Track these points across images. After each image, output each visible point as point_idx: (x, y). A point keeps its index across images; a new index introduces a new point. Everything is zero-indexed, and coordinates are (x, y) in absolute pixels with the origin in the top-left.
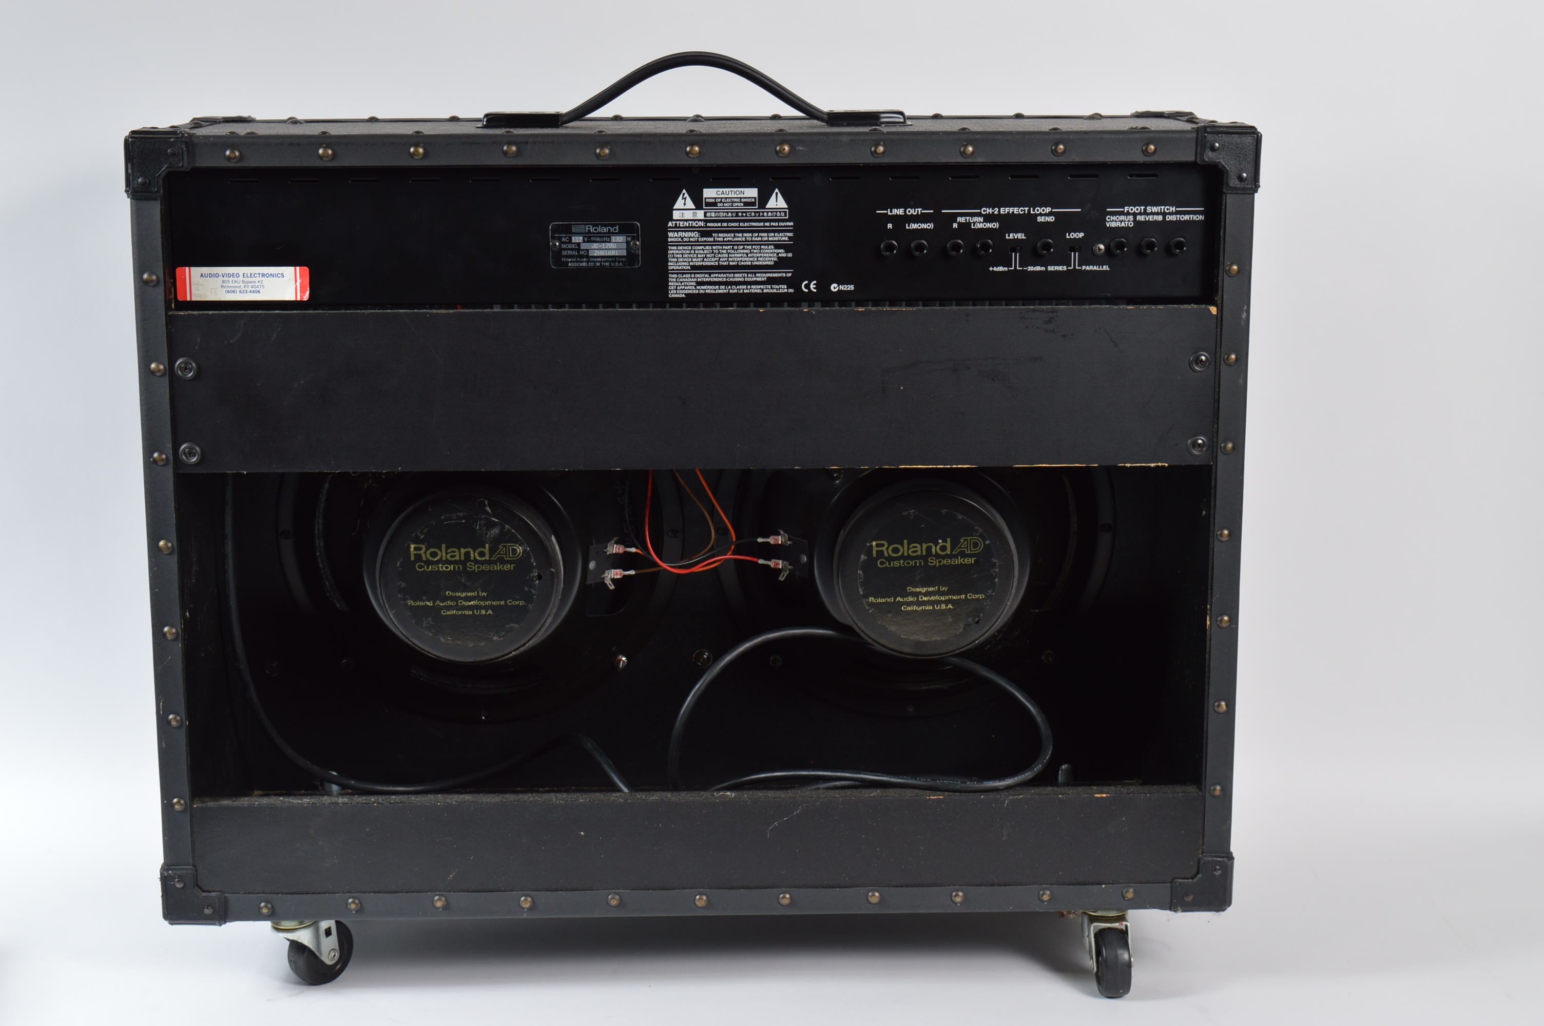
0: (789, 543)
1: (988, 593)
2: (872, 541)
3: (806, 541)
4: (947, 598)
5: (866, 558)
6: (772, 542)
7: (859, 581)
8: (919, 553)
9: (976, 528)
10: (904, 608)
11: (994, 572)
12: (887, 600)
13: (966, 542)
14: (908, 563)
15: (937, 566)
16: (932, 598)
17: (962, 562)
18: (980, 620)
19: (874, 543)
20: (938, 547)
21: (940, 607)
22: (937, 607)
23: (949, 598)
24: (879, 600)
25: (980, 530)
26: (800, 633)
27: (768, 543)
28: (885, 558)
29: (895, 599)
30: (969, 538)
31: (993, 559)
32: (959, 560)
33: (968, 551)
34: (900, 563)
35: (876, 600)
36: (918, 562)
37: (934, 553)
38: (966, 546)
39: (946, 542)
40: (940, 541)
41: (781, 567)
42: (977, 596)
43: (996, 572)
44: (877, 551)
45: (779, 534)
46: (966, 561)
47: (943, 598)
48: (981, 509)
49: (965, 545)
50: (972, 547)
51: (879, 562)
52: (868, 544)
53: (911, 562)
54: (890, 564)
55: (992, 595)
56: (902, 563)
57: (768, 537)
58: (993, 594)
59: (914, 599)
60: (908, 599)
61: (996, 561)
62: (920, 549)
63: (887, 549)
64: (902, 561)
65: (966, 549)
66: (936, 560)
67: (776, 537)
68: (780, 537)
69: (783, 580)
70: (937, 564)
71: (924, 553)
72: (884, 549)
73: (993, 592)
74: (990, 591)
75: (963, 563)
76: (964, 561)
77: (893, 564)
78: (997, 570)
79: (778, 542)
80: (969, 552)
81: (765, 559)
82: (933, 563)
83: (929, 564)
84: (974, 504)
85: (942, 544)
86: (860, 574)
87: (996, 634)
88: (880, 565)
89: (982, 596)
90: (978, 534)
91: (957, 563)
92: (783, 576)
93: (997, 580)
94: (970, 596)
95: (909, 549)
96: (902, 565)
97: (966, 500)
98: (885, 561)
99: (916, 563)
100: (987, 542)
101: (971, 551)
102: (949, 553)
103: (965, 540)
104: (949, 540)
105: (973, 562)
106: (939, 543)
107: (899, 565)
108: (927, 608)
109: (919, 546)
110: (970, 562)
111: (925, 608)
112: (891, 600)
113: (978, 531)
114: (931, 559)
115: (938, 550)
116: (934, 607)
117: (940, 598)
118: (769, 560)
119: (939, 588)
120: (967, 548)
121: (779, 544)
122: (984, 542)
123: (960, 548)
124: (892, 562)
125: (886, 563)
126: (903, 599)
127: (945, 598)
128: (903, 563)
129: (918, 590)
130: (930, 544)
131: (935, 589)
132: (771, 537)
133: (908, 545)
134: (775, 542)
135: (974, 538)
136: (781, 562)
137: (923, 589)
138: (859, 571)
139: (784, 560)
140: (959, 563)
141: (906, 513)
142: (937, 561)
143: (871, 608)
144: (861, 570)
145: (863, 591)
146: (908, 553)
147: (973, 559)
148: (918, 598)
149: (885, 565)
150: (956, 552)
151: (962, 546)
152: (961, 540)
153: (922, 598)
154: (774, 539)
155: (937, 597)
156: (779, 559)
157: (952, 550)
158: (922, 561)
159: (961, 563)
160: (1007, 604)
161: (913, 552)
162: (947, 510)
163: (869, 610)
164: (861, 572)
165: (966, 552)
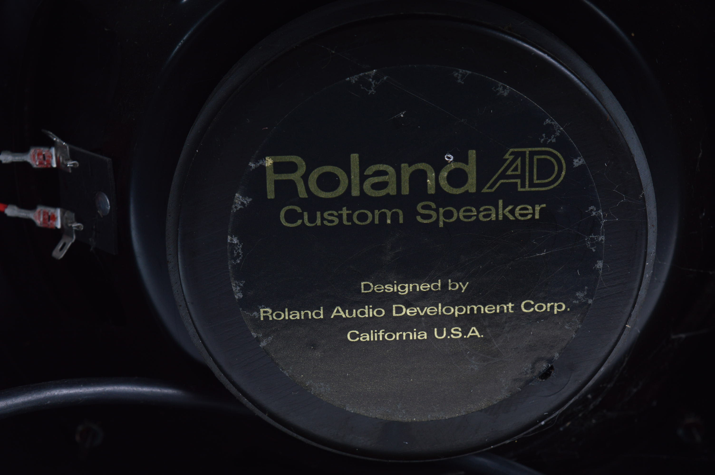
0: (70, 164)
1: (576, 298)
2: (263, 157)
3: (107, 159)
4: (466, 310)
5: (247, 201)
6: (36, 164)
7: (230, 263)
8: (392, 190)
9: (548, 121)
10: (354, 336)
11: (592, 245)
12: (306, 315)
13: (519, 161)
14: (362, 217)
15: (441, 224)
16: (428, 310)
17: (507, 214)
18: (552, 368)
19: (269, 162)
20: (444, 174)
21: (449, 333)
22: (440, 333)
23: (472, 309)
24: (285, 315)
25: (559, 129)
26: (86, 395)
27: (26, 164)
28: (301, 202)
29: (328, 311)
30: (527, 150)
31: (592, 208)
32: (500, 212)
33: (523, 186)
34: (340, 217)
35: (279, 316)
36: (389, 214)
37: (432, 191)
38: (519, 172)
39: (466, 162)
40: (449, 158)
41: (59, 226)
42: (546, 307)
43: (599, 244)
44: (277, 183)
45: (50, 144)
46: (517, 211)
47: (455, 311)
48: (563, 69)
49: (516, 169)
50: (535, 177)
51: (282, 213)
52: (252, 165)
53: (370, 214)
54: (312, 219)
55: (586, 303)
56: (345, 217)
57: (25, 150)
58: (590, 301)
59: (379, 313)
60: (363, 313)
61: (601, 212)
62: (394, 179)
63: (305, 178)
64: (345, 212)
65: (519, 181)
66: (437, 211)
67: (44, 151)
68: (53, 150)
69: (62, 256)
70: (442, 218)
71: (406, 190)
72: (296, 177)
73: (589, 296)
74: (580, 295)
75: (511, 218)
76: (512, 212)
77: (323, 219)
78: (602, 238)
79: (50, 163)
80: (527, 189)
81: (22, 206)
82: (429, 217)
83: (419, 218)
84: (546, 56)
85: (453, 166)
86: (232, 244)
87: (589, 396)
88: (287, 221)
89: (560, 307)
90: (554, 141)
91: (493, 217)
92: (62, 249)
93: (600, 264)
94: (527, 306)
95: (363, 178)
96: (345, 222)
97: (520, 42)
98: (299, 210)
99: (383, 216)
100: (577, 162)
101: (532, 185)
102: (473, 190)
103: (516, 155)
104: (472, 154)
105: (537, 217)
106: (447, 163)
107: (337, 221)
108: (413, 336)
109: (390, 170)
110: (529, 217)
111: (408, 336)
112: (318, 314)
113: (555, 132)
114: (424, 207)
115: (443, 183)
116: (431, 334)
117: (448, 310)
118: (32, 207)
119: (445, 286)
120: (522, 177)
121: (52, 168)
122: (569, 163)
123: (503, 176)
124: (318, 214)
125: (301, 216)
126: (351, 313)
127: (460, 310)
128: (350, 217)
129: (389, 288)
130: (421, 166)
131: (436, 287)
132: (32, 151)
133: (363, 167)
134: (41, 163)
135: (543, 149)
136: (58, 212)
137: (403, 288)
138: (229, 238)
139: (64, 207)
140: (501, 217)
141: (354, 79)
142: (441, 210)
143: (266, 336)
144: (234, 233)
145: (243, 290)
146: (362, 190)
147: (538, 208)
148: (389, 311)
149: (299, 222)
150: (491, 187)
151: (509, 173)
152: (507, 156)
153: (399, 310)
154: (39, 155)
155: (440, 309)
156: (55, 206)
157: (480, 184)
158: (400, 212)
159: (504, 215)
160: (625, 327)
161: (376, 186)
162: (469, 72)
163: (258, 340)
164: (235, 241)
165: (520, 189)
